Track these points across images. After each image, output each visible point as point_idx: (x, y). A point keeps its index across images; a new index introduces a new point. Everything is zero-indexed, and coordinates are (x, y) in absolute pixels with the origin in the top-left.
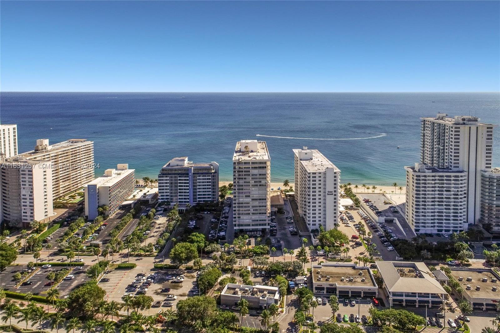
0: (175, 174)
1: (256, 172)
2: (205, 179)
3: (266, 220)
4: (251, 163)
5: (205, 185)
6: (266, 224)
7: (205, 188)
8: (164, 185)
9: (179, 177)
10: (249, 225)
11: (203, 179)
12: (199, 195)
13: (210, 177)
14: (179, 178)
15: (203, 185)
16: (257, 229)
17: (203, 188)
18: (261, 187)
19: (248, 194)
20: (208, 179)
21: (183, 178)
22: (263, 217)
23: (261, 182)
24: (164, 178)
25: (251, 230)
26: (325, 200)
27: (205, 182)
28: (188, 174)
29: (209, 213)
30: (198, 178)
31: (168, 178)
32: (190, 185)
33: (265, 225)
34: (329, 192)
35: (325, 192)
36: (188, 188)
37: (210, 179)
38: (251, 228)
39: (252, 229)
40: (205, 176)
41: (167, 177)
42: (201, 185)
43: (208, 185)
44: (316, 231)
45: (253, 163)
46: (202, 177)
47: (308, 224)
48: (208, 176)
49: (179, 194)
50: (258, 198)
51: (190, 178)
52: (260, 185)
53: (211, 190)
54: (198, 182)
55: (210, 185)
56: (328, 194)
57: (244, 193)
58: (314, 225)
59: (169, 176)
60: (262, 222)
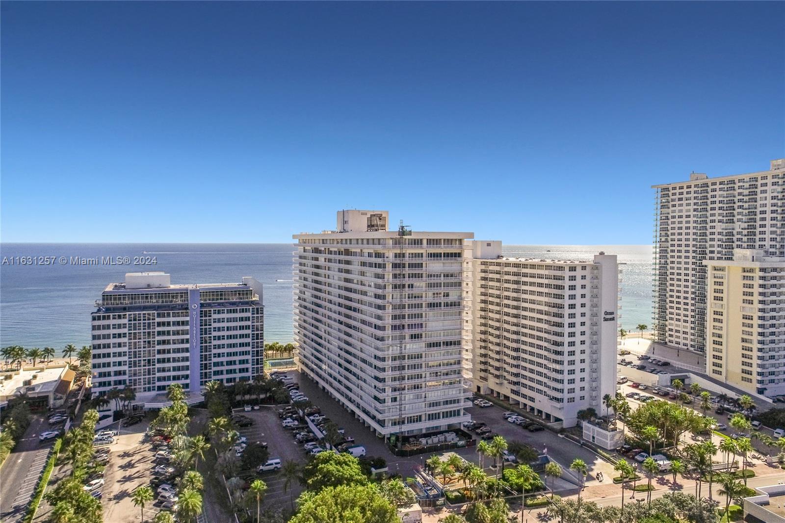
0: (145, 308)
1: (436, 266)
2: (235, 320)
3: (458, 401)
4: (425, 242)
5: (235, 337)
6: (459, 411)
7: (234, 345)
8: (112, 341)
9: (159, 315)
10: (419, 419)
11: (229, 320)
12: (216, 364)
13: (249, 314)
14: (158, 320)
16: (437, 427)
17: (230, 346)
18: (449, 310)
19: (416, 331)
20: (242, 319)
21: (172, 319)
22: (452, 393)
23: (448, 295)
24: (111, 322)
25: (424, 432)
26: (595, 333)
27: (235, 328)
28: (187, 307)
29: (256, 408)
30: (216, 316)
31: (126, 321)
32: (192, 336)
33: (457, 413)
34: (606, 313)
35: (595, 315)
36: (187, 346)
37: (247, 319)
38: (423, 426)
39: (428, 429)
40: (235, 311)
41: (120, 317)
42: (224, 336)
43: (242, 336)
44: (588, 414)
45: (429, 242)
46: (226, 316)
47: (557, 400)
48: (242, 311)
49: (158, 366)
50: (442, 339)
51: (192, 318)
52: (446, 305)
53: (249, 349)
54: (215, 328)
55: (247, 336)
56: (606, 320)
57: (406, 327)
58: (571, 400)
59: (127, 313)
60: (449, 406)
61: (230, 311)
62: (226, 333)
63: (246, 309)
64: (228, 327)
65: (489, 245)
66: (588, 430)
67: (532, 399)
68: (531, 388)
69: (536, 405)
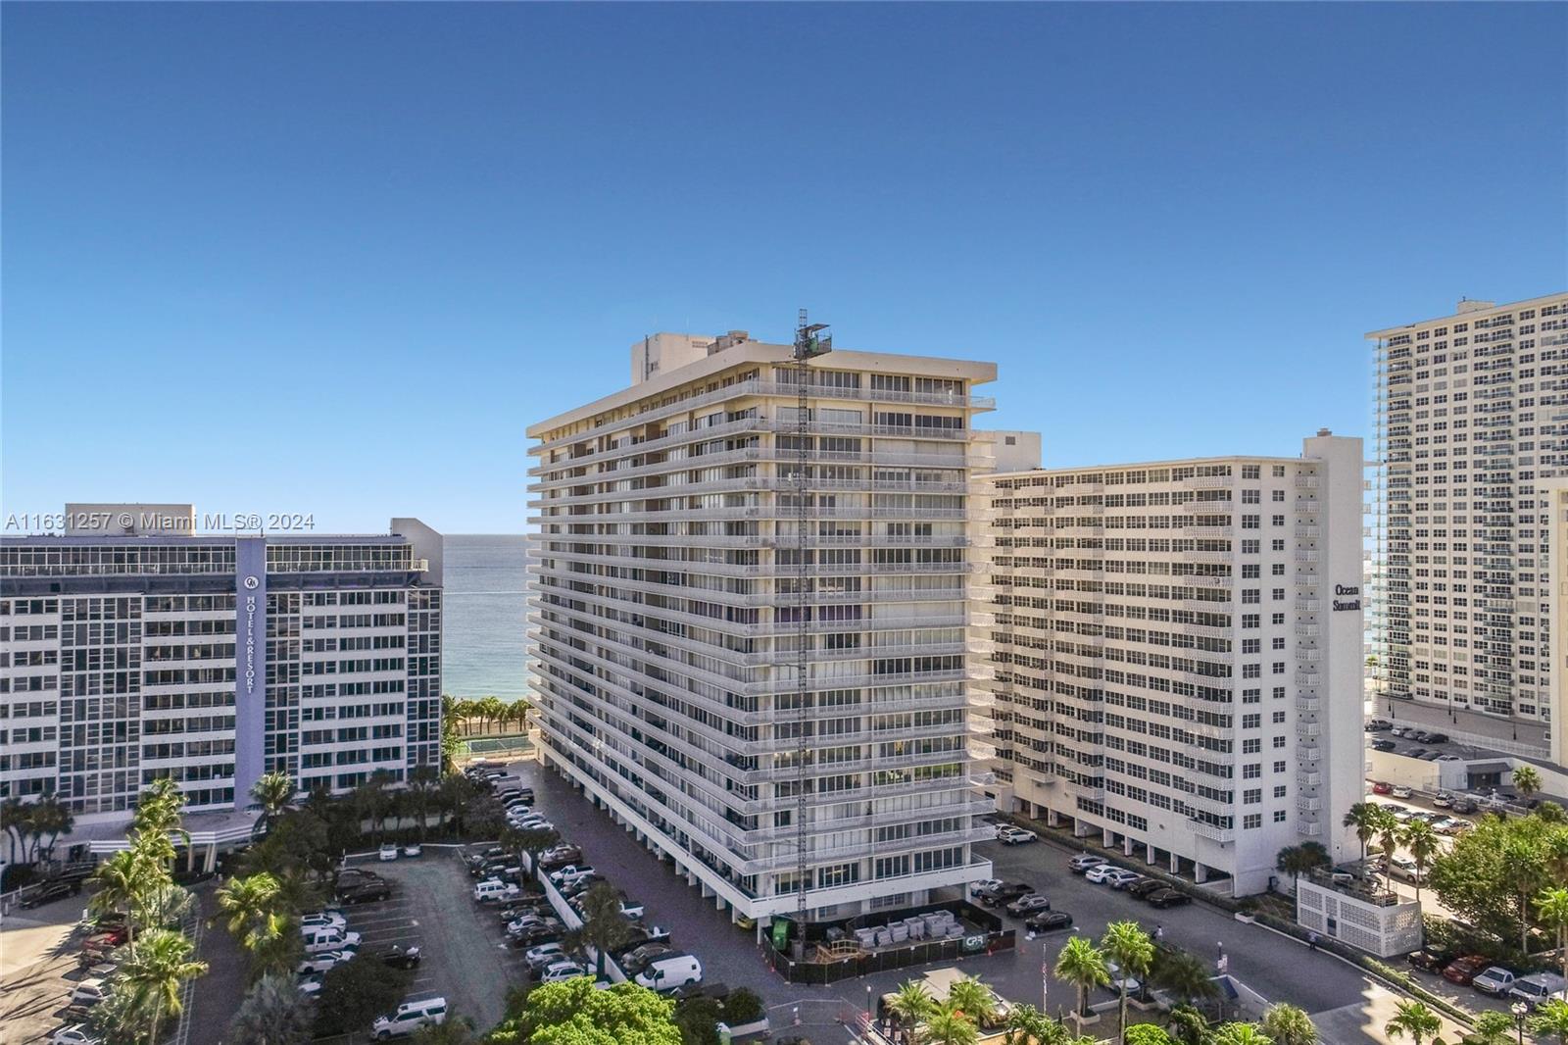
0: (111, 586)
1: (897, 451)
2: (363, 621)
3: (957, 824)
4: (866, 380)
5: (364, 666)
6: (959, 851)
7: (361, 689)
8: (13, 672)
9: (152, 605)
10: (850, 874)
11: (347, 622)
12: (311, 737)
13: (402, 608)
14: (148, 617)
15: (350, 666)
16: (900, 898)
17: (349, 689)
18: (929, 571)
19: (842, 627)
20: (381, 620)
21: (187, 616)
22: (939, 802)
23: (928, 529)
24: (12, 621)
25: (866, 909)
26: (1311, 644)
27: (363, 644)
28: (230, 585)
29: (412, 851)
30: (313, 610)
31: (54, 619)
32: (242, 663)
33: (952, 858)
34: (1341, 590)
35: (1309, 595)
36: (229, 687)
37: (397, 620)
38: (863, 893)
39: (875, 901)
40: (362, 599)
41: (37, 608)
42: (332, 664)
43: (381, 665)
44: (1307, 858)
45: (878, 379)
46: (338, 610)
47: (1214, 820)
48: (384, 598)
49: (145, 740)
50: (912, 650)
51: (244, 614)
52: (925, 556)
53: (401, 697)
54: (308, 642)
55: (396, 664)
56: (1339, 607)
57: (816, 613)
58: (1253, 821)
59: (60, 598)
60: (933, 837)
61: (349, 600)
62: (338, 656)
63: (394, 594)
64: (343, 641)
65: (1010, 441)
66: (1315, 900)
67: (1140, 823)
68: (1137, 794)
69: (1151, 838)
